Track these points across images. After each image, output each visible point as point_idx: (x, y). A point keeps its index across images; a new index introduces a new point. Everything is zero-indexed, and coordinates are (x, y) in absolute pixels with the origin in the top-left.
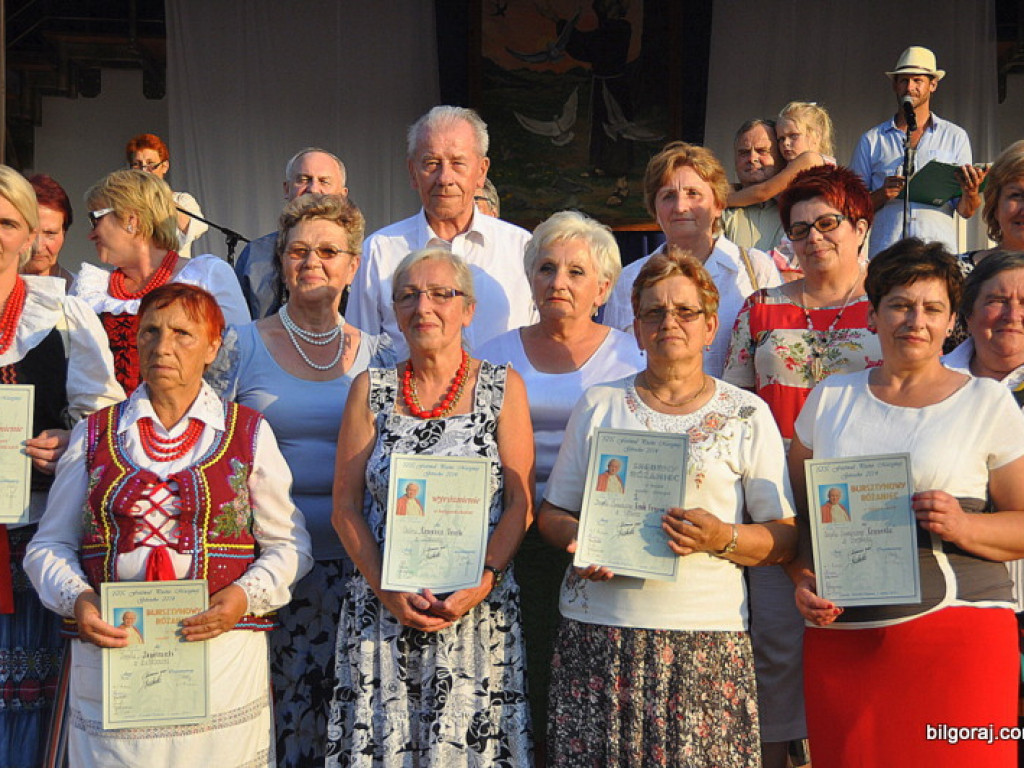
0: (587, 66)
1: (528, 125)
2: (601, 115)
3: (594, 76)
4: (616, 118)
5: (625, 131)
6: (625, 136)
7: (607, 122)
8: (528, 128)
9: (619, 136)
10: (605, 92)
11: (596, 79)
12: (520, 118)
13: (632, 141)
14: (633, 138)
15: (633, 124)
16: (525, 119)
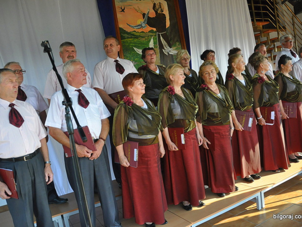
0: (155, 29)
1: (138, 52)
2: (161, 47)
3: (157, 33)
4: (166, 47)
5: (170, 51)
6: (170, 53)
7: (164, 49)
8: (138, 53)
9: (168, 53)
10: (161, 38)
11: (158, 34)
12: (135, 49)
13: (172, 55)
14: (173, 54)
15: (172, 49)
16: (137, 49)
